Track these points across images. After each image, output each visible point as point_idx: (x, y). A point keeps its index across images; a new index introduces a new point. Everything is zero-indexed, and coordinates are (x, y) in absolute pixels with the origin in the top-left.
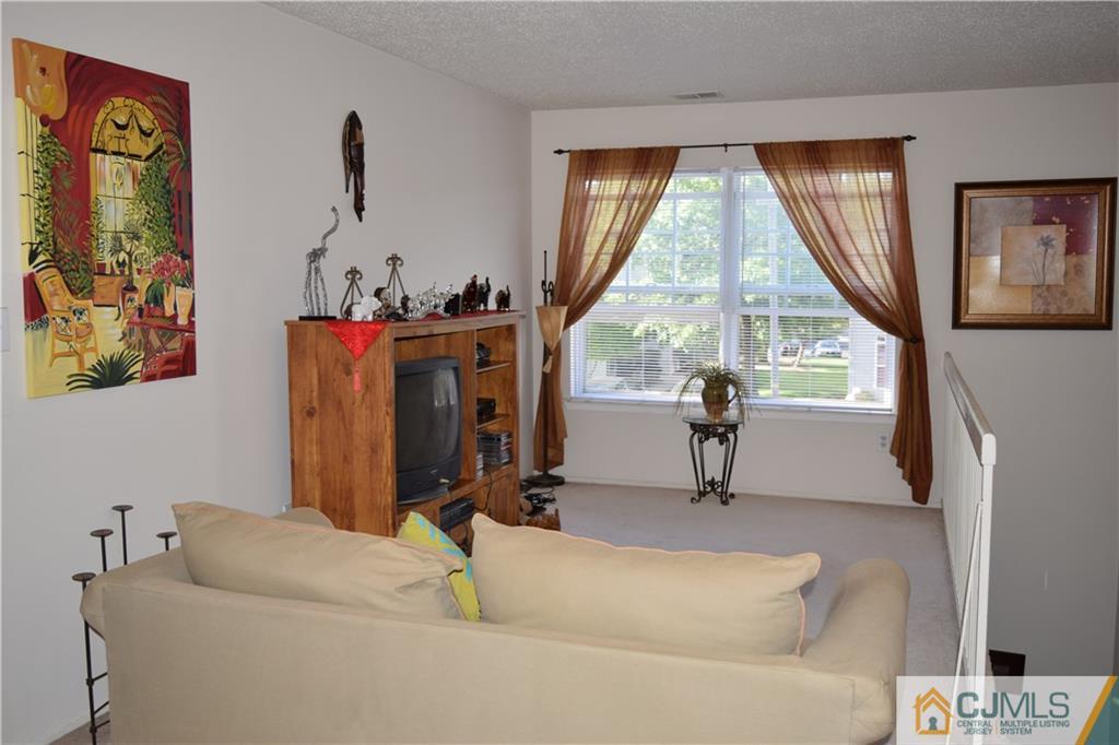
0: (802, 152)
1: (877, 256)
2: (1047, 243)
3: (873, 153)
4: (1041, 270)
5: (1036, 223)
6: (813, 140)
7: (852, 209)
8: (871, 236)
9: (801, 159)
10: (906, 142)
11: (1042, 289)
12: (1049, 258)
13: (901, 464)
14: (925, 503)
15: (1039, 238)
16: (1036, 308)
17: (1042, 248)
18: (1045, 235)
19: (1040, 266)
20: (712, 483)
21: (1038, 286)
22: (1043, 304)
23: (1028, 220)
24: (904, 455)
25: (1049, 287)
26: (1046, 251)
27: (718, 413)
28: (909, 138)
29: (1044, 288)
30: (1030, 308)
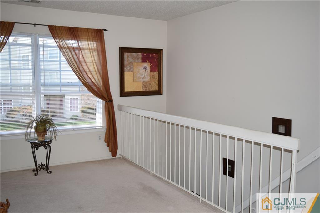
0: (68, 31)
1: (96, 71)
2: (145, 68)
3: (94, 34)
4: (144, 77)
5: (143, 62)
6: (72, 27)
7: (87, 54)
8: (93, 64)
9: (68, 34)
10: (104, 31)
11: (144, 83)
12: (146, 73)
13: (108, 146)
14: (116, 157)
15: (143, 67)
16: (143, 89)
17: (144, 70)
18: (145, 66)
19: (144, 75)
20: (42, 165)
21: (143, 82)
22: (145, 88)
23: (140, 60)
24: (109, 142)
25: (146, 82)
26: (145, 71)
27: (43, 136)
28: (106, 30)
29: (145, 82)
30: (141, 89)
